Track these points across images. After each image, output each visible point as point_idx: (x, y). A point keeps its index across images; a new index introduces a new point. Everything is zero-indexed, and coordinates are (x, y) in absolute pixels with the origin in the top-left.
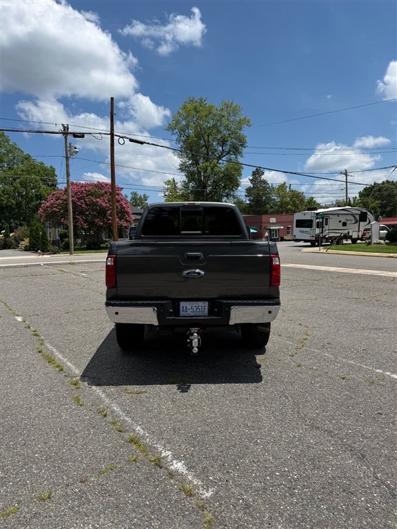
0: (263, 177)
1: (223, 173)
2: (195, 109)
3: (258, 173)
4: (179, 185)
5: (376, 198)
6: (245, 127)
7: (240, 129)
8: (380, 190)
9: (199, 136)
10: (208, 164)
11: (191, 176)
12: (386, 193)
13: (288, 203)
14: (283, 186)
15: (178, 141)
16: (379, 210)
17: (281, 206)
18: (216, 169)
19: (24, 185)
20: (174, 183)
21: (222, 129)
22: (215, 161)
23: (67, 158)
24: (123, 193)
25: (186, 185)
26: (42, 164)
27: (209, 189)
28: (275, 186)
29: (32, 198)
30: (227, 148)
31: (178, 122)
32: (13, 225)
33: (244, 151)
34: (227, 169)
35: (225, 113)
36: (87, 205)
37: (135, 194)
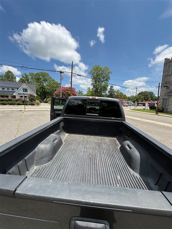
0: (113, 88)
1: (103, 86)
2: (97, 68)
3: (112, 87)
4: (91, 89)
5: (143, 96)
6: (110, 74)
7: (109, 74)
8: (144, 93)
9: (97, 76)
10: (99, 83)
11: (94, 86)
12: (146, 94)
13: (119, 95)
14: (118, 91)
15: (91, 77)
16: (143, 99)
17: (117, 96)
18: (101, 85)
19: (52, 87)
20: (89, 88)
21: (104, 74)
22: (101, 83)
23: (61, 80)
24: (76, 90)
25: (93, 89)
26: (57, 82)
27: (99, 90)
28: (116, 91)
29: (54, 90)
30: (105, 79)
31: (92, 72)
32: (49, 97)
33: (109, 80)
34: (104, 85)
35: (105, 70)
36: (66, 93)
37: (80, 91)
